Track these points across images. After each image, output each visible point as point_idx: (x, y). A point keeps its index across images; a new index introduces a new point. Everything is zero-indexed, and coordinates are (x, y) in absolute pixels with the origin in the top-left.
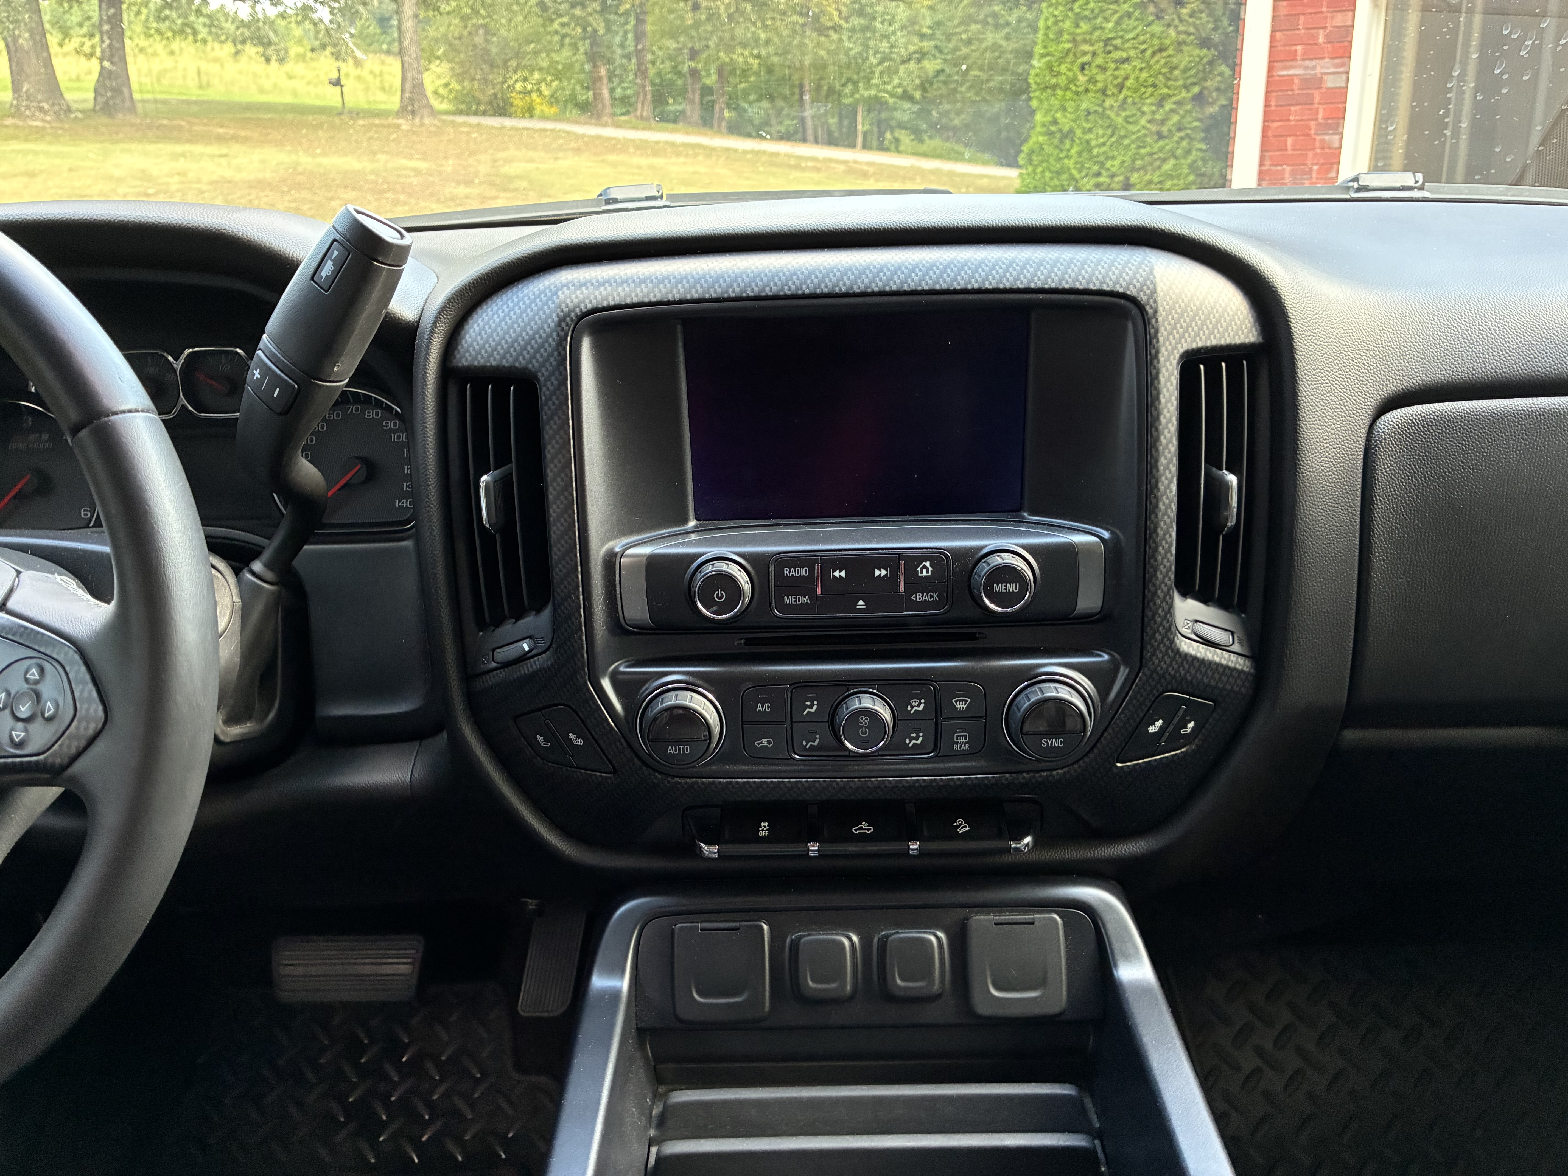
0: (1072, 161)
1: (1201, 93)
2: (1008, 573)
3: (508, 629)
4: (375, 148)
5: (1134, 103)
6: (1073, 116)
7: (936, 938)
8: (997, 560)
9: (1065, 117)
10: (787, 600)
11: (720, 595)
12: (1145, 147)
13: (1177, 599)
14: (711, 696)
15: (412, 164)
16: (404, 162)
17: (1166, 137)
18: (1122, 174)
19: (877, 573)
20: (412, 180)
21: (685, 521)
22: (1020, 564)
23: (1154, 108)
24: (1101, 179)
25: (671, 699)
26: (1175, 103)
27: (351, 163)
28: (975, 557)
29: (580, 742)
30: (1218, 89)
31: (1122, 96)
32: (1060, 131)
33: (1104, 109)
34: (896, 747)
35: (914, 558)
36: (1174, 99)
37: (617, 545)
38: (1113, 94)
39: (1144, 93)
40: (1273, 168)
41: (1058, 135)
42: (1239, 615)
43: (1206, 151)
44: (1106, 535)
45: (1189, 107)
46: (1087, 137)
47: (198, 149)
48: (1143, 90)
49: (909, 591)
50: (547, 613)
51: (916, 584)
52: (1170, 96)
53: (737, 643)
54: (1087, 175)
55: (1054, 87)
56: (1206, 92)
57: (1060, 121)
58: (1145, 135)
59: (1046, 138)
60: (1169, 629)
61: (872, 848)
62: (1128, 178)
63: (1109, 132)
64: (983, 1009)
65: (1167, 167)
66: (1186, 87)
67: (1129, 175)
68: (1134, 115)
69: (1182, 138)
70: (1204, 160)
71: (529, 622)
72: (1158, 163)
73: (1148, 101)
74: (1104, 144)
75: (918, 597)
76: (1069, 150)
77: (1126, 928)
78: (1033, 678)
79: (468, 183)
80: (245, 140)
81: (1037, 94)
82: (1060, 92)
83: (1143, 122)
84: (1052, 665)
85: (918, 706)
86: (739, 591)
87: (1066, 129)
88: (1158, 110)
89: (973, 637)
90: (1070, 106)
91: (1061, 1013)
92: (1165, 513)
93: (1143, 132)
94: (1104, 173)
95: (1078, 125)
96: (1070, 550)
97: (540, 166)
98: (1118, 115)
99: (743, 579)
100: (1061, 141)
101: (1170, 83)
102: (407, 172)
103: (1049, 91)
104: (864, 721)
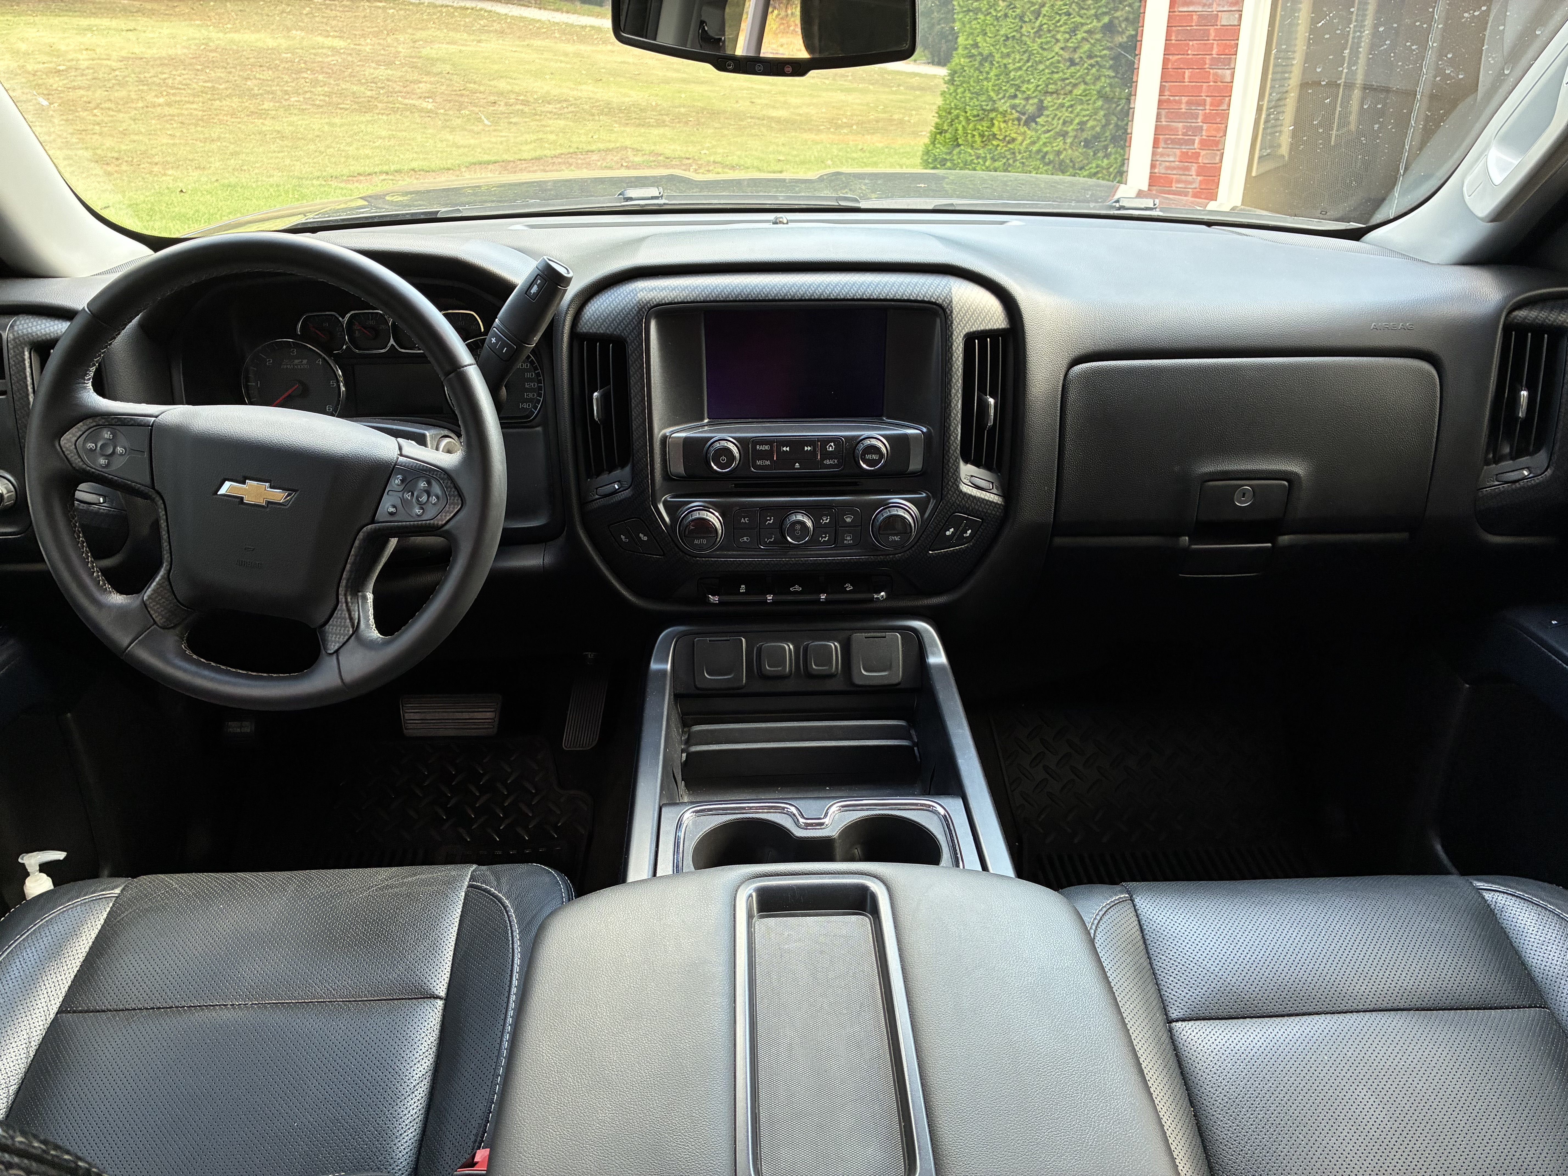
0: (990, 84)
1: (1111, 22)
2: (875, 449)
3: (605, 477)
4: (289, 23)
5: (1049, 31)
6: (991, 41)
7: (835, 645)
8: (868, 442)
9: (985, 41)
10: (758, 463)
11: (723, 459)
12: (1057, 72)
13: (962, 464)
14: (717, 514)
15: (329, 42)
16: (320, 39)
17: (1078, 64)
18: (1035, 97)
19: (806, 448)
20: (330, 59)
21: (703, 419)
22: (880, 444)
23: (1067, 36)
24: (1017, 101)
25: (696, 515)
26: (1085, 32)
27: (265, 40)
28: (857, 441)
29: (645, 538)
30: (1127, 19)
31: (1037, 24)
32: (981, 54)
33: (1022, 35)
34: (814, 541)
35: (826, 441)
36: (1086, 28)
37: (667, 431)
38: (1030, 20)
39: (1059, 21)
40: (1172, 98)
41: (979, 58)
42: (996, 473)
43: (1114, 77)
44: (925, 430)
45: (1098, 36)
46: (1005, 61)
47: (105, 22)
48: (1058, 18)
49: (823, 459)
50: (628, 469)
51: (827, 455)
52: (1082, 24)
53: (731, 486)
54: (1004, 97)
55: (977, 11)
56: (1116, 22)
57: (980, 45)
58: (1059, 62)
59: (967, 60)
60: (957, 479)
61: (802, 598)
62: (1041, 101)
63: (1025, 57)
64: (857, 681)
65: (1078, 91)
66: (1097, 17)
67: (1043, 98)
68: (1047, 43)
69: (1092, 66)
70: (1111, 85)
71: (617, 473)
72: (1069, 88)
73: (1062, 29)
74: (1020, 68)
75: (827, 462)
76: (988, 73)
77: (934, 640)
78: (886, 505)
79: (389, 64)
80: (152, 13)
81: (960, 16)
82: (981, 16)
83: (1057, 49)
84: (896, 499)
85: (826, 520)
86: (734, 457)
87: (986, 53)
88: (1071, 36)
89: (855, 484)
90: (990, 30)
91: (899, 684)
92: (955, 419)
93: (1056, 58)
94: (1020, 96)
95: (998, 50)
96: (906, 437)
97: (463, 48)
98: (1034, 41)
99: (735, 450)
100: (981, 64)
101: (1083, 12)
102: (324, 51)
103: (971, 14)
104: (798, 527)
